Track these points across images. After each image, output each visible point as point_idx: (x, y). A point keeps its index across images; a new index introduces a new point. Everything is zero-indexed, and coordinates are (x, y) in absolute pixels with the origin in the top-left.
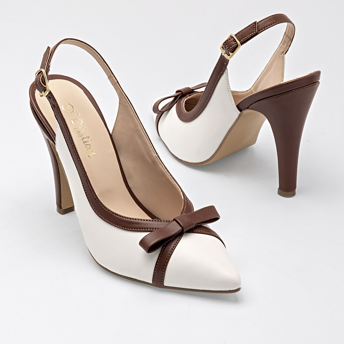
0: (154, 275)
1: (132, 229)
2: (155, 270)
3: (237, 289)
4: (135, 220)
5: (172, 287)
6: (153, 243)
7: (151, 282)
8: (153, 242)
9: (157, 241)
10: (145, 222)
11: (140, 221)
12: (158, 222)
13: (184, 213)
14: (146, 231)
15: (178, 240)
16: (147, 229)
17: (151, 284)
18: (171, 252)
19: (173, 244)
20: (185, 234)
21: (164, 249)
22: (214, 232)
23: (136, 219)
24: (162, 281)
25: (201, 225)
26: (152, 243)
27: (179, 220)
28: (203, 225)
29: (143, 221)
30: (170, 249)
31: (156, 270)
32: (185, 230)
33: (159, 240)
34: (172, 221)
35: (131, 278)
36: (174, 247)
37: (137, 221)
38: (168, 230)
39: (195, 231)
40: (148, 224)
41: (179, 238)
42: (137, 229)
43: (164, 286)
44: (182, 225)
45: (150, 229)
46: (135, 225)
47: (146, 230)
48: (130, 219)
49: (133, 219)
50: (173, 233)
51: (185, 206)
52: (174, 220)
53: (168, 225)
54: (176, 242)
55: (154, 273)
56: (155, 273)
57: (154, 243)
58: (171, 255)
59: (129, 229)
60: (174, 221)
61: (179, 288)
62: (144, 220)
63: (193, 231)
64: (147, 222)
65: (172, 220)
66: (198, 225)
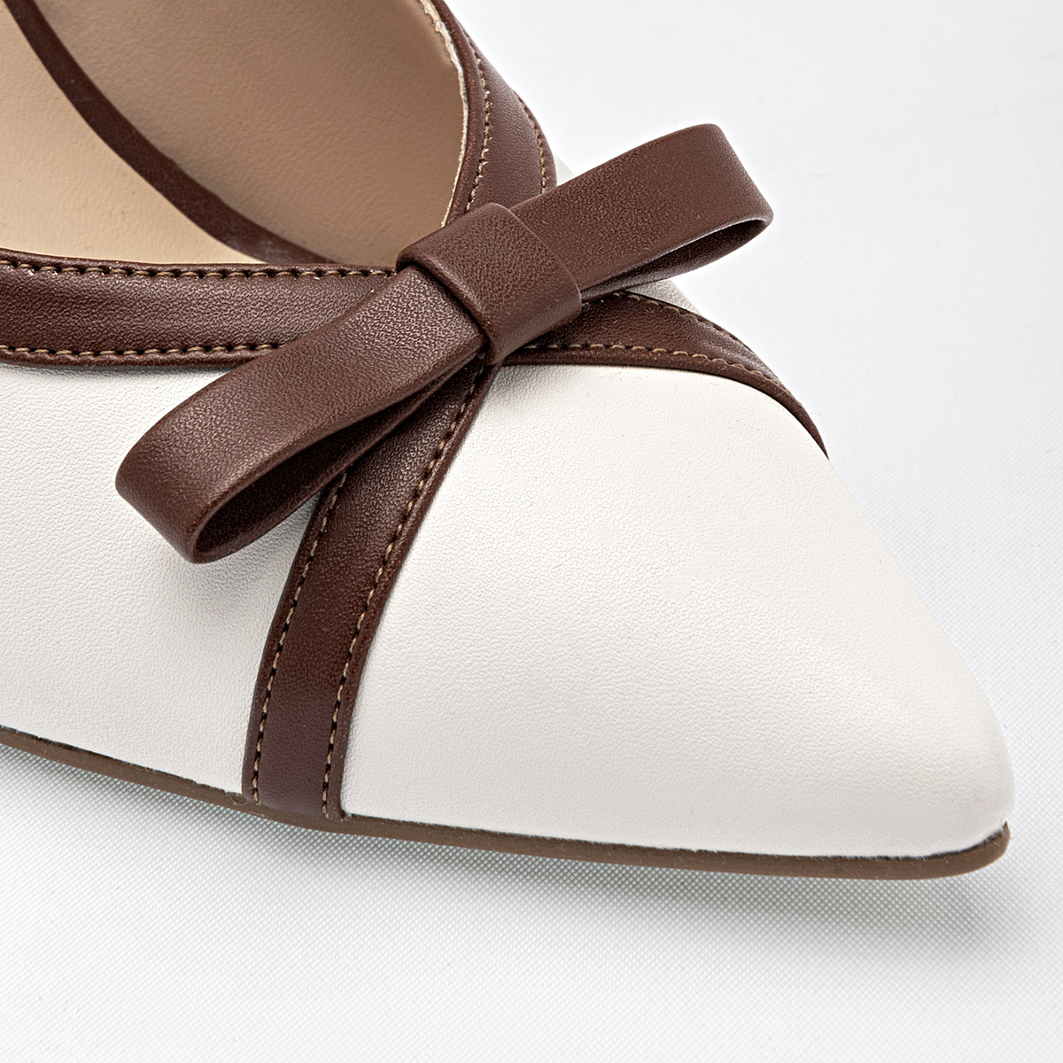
0: (255, 736)
1: (52, 352)
2: (261, 694)
3: (984, 844)
4: (75, 279)
5: (412, 824)
6: (242, 480)
7: (234, 785)
8: (241, 473)
9: (274, 457)
10: (164, 285)
11: (117, 282)
12: (272, 285)
13: (485, 198)
14: (172, 362)
15: (448, 436)
16: (184, 350)
17: (233, 795)
18: (394, 539)
19: (408, 470)
20: (501, 376)
21: (331, 514)
22: (732, 343)
23: (81, 270)
24: (326, 786)
25: (625, 293)
26: (233, 480)
27: (451, 264)
28: (642, 291)
29: (147, 282)
30: (388, 517)
31: (268, 694)
32: (504, 349)
33: (290, 447)
34: (388, 273)
35: (70, 748)
36: (415, 495)
37: (93, 280)
38: (361, 348)
39: (586, 346)
40: (186, 303)
41: (459, 416)
42: (97, 354)
43: (343, 814)
44: (479, 306)
45: (207, 348)
46: (77, 320)
47: (174, 354)
48: (36, 266)
49: (59, 268)
50: (403, 378)
51: (480, 137)
52: (406, 262)
53: (355, 309)
54: (437, 455)
55: (258, 717)
56: (265, 717)
57: (250, 474)
58: (393, 566)
59: (32, 350)
60: (411, 275)
61: (469, 832)
62: (152, 273)
63: (565, 347)
64: (178, 285)
65: (393, 266)
66: (609, 290)
